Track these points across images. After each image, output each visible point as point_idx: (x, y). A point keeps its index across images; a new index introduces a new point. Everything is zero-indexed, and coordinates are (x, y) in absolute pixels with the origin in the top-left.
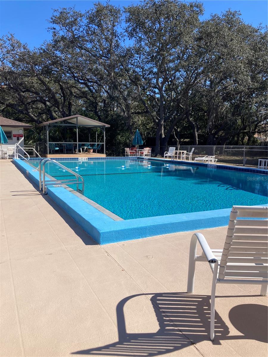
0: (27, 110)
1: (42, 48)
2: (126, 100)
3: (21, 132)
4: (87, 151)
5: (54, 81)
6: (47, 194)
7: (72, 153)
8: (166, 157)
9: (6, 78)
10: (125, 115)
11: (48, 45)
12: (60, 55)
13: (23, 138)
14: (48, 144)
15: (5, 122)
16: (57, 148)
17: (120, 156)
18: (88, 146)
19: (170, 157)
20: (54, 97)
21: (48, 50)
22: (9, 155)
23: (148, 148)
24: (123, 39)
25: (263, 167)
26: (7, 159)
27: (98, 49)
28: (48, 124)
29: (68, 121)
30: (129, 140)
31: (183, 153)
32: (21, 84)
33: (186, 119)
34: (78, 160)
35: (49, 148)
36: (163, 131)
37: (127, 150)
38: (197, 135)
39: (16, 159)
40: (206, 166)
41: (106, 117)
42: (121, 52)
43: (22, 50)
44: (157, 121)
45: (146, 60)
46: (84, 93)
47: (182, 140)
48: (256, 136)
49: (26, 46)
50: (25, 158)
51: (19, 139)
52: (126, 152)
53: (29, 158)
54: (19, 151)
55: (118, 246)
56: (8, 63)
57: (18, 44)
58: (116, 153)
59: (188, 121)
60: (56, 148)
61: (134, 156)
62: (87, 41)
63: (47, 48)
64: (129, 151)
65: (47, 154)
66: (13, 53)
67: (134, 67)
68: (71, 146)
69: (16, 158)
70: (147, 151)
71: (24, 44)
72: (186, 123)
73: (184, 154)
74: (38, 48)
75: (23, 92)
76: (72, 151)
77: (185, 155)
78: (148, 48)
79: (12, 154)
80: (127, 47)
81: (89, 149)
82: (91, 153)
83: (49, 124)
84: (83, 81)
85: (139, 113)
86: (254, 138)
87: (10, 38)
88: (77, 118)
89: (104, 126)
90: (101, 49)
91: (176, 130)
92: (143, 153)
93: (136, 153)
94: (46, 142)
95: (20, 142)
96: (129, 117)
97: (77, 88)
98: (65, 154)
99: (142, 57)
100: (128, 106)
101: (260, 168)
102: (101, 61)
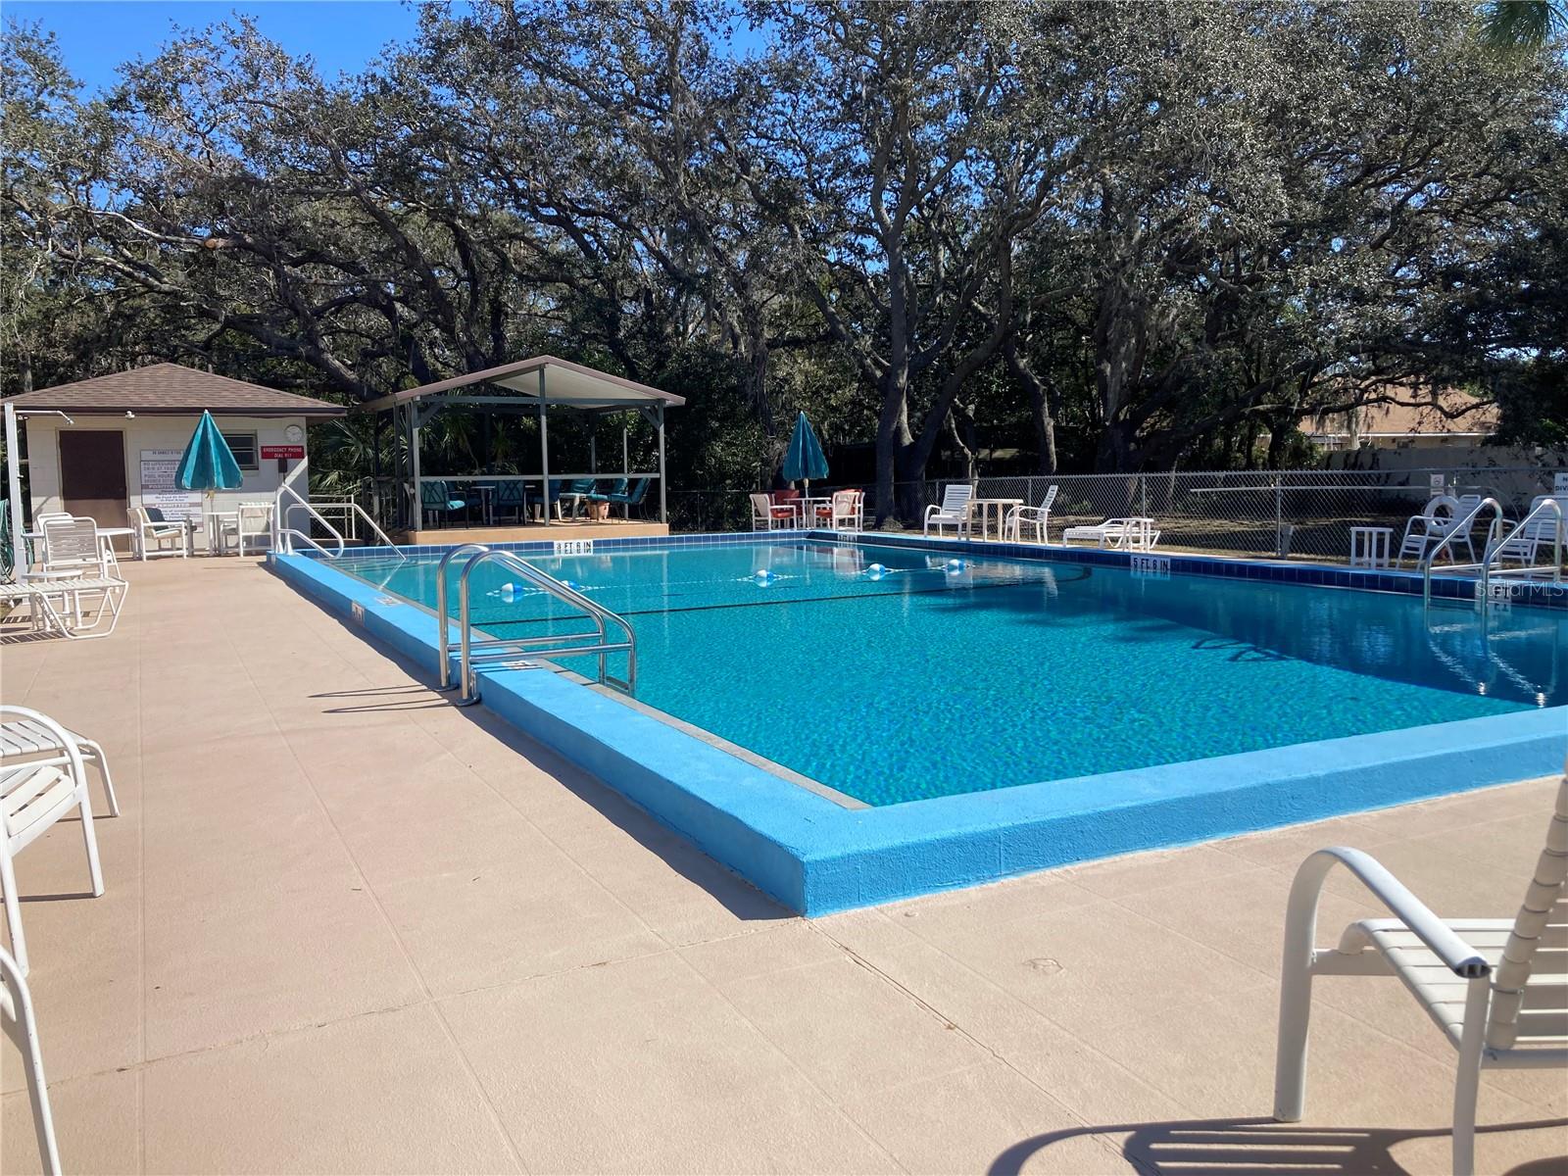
0: (312, 339)
1: (374, 75)
2: (745, 286)
3: (296, 435)
4: (587, 511)
5: (429, 212)
6: (478, 702)
7: (521, 523)
8: (933, 528)
9: (221, 207)
10: (741, 354)
11: (400, 60)
12: (452, 103)
13: (304, 463)
14: (418, 486)
15: (224, 397)
16: (458, 504)
17: (724, 530)
18: (587, 491)
19: (950, 528)
20: (429, 282)
21: (401, 84)
22: (248, 539)
23: (851, 493)
24: (722, 27)
25: (1374, 560)
26: (238, 555)
27: (616, 71)
28: (418, 399)
29: (497, 383)
30: (762, 460)
31: (1007, 508)
32: (283, 231)
33: (1002, 365)
34: (552, 553)
35: (423, 502)
36: (904, 418)
37: (762, 501)
38: (1050, 430)
39: (285, 552)
40: (1123, 561)
41: (660, 365)
42: (712, 83)
43: (293, 84)
44: (879, 374)
45: (821, 114)
46: (559, 261)
47: (984, 453)
48: (1306, 426)
49: (307, 66)
50: (324, 550)
51: (289, 467)
52: (756, 510)
53: (342, 548)
54: (294, 518)
55: (888, 920)
56: (227, 139)
57: (272, 61)
58: (708, 517)
59: (1006, 373)
60: (452, 503)
61: (792, 526)
62: (573, 40)
63: (396, 74)
64: (770, 507)
65: (413, 528)
66: (250, 97)
67: (769, 145)
68: (516, 493)
69: (282, 552)
70: (846, 502)
71: (301, 60)
72: (998, 377)
73: (1012, 514)
74: (359, 77)
75: (295, 263)
76: (521, 513)
77: (1017, 517)
78: (828, 66)
79: (259, 533)
80: (739, 62)
81: (595, 502)
82: (601, 521)
83: (421, 397)
84: (552, 212)
85: (795, 343)
86: (1300, 437)
87: (238, 34)
88: (541, 368)
89: (660, 401)
90: (630, 73)
91: (959, 413)
92: (830, 515)
93: (800, 513)
94: (407, 475)
95: (290, 479)
96: (759, 361)
97: (528, 242)
98: (487, 525)
99: (805, 102)
100: (751, 313)
101: (1362, 564)
102: (633, 121)
